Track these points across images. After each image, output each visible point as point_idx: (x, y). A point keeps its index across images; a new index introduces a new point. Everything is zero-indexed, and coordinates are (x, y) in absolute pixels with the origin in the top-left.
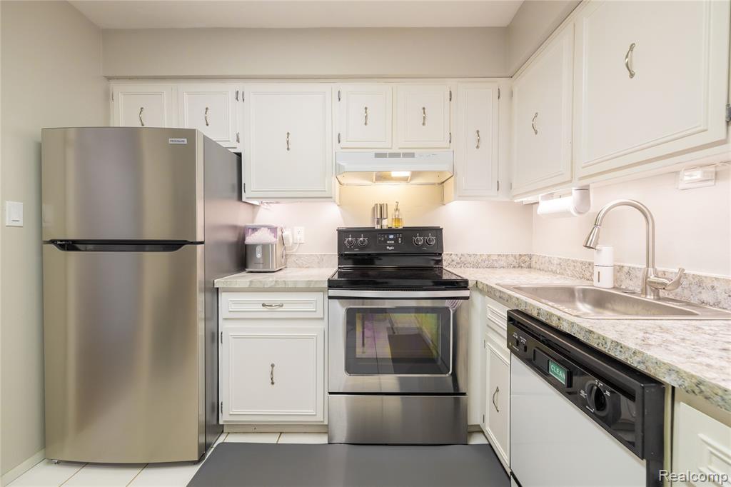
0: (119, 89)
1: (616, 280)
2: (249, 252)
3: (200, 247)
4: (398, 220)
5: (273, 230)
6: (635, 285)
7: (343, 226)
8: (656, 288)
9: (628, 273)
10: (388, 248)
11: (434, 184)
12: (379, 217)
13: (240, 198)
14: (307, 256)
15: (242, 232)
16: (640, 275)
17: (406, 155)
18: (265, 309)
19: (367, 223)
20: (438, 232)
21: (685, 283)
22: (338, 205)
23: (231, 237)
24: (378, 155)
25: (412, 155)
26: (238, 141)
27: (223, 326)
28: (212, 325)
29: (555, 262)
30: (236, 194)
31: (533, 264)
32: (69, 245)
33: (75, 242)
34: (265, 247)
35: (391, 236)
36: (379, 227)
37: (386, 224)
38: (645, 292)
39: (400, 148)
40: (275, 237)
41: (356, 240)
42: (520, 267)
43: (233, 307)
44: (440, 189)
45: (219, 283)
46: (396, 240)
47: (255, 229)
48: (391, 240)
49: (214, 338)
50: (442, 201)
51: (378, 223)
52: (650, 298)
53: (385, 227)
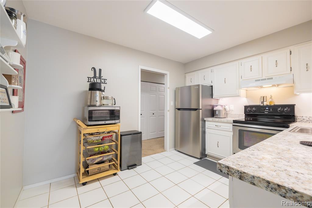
0: (187, 75)
2: (214, 112)
3: (201, 110)
4: (271, 102)
5: (222, 106)
7: (248, 104)
10: (265, 112)
12: (262, 101)
13: (212, 98)
15: (213, 107)
17: (268, 79)
18: (216, 127)
19: (258, 103)
22: (246, 98)
23: (210, 108)
24: (256, 81)
25: (272, 78)
26: (212, 83)
27: (207, 130)
28: (203, 129)
30: (211, 97)
32: (179, 109)
33: (180, 109)
34: (219, 111)
36: (262, 105)
37: (265, 103)
39: (266, 77)
40: (222, 108)
41: (252, 109)
43: (209, 125)
45: (205, 119)
46: (269, 110)
47: (217, 106)
48: (267, 109)
49: (204, 133)
51: (262, 103)
53: (265, 105)
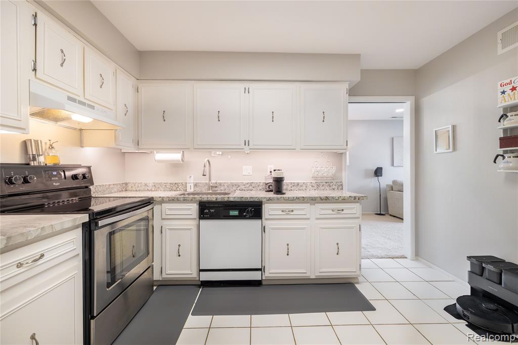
10: (54, 184)
11: (75, 129)
12: (34, 153)
17: (89, 106)
24: (69, 99)
25: (93, 107)
31: (128, 189)
35: (55, 173)
38: (209, 190)
42: (122, 191)
50: (82, 145)
52: (211, 191)
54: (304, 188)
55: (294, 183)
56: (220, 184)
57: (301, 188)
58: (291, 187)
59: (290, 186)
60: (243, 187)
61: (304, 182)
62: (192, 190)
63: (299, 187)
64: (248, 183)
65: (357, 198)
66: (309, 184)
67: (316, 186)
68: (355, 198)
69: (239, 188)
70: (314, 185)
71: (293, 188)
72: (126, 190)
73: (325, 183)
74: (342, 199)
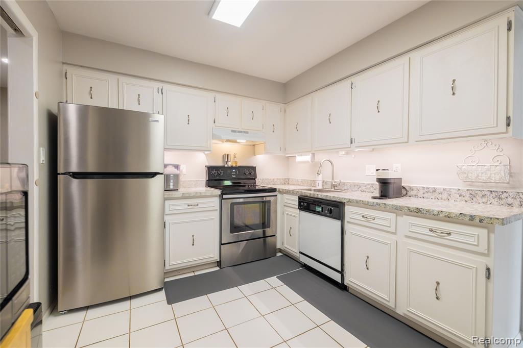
1: (323, 185)
4: (236, 162)
6: (328, 187)
8: (334, 186)
9: (326, 183)
10: (232, 176)
11: (250, 145)
12: (226, 160)
14: (188, 181)
16: (330, 183)
17: (245, 132)
18: (189, 207)
19: (220, 163)
20: (254, 168)
21: (341, 184)
22: (205, 154)
24: (233, 131)
25: (247, 133)
27: (166, 218)
29: (300, 181)
31: (290, 182)
35: (234, 170)
36: (227, 166)
37: (230, 164)
38: (332, 188)
39: (242, 129)
41: (217, 172)
42: (285, 184)
43: (172, 208)
44: (253, 149)
46: (236, 172)
48: (234, 172)
50: (254, 154)
51: (226, 164)
52: (333, 189)
53: (230, 166)
54: (445, 196)
55: (428, 188)
56: (344, 184)
57: (440, 197)
58: (424, 193)
59: (422, 192)
60: (364, 188)
61: (444, 187)
62: (320, 187)
63: (436, 195)
64: (369, 184)
65: (477, 220)
66: (453, 192)
67: (468, 195)
68: (472, 218)
69: (360, 189)
70: (464, 194)
71: (426, 195)
72: (288, 184)
73: (488, 193)
74: (445, 216)
